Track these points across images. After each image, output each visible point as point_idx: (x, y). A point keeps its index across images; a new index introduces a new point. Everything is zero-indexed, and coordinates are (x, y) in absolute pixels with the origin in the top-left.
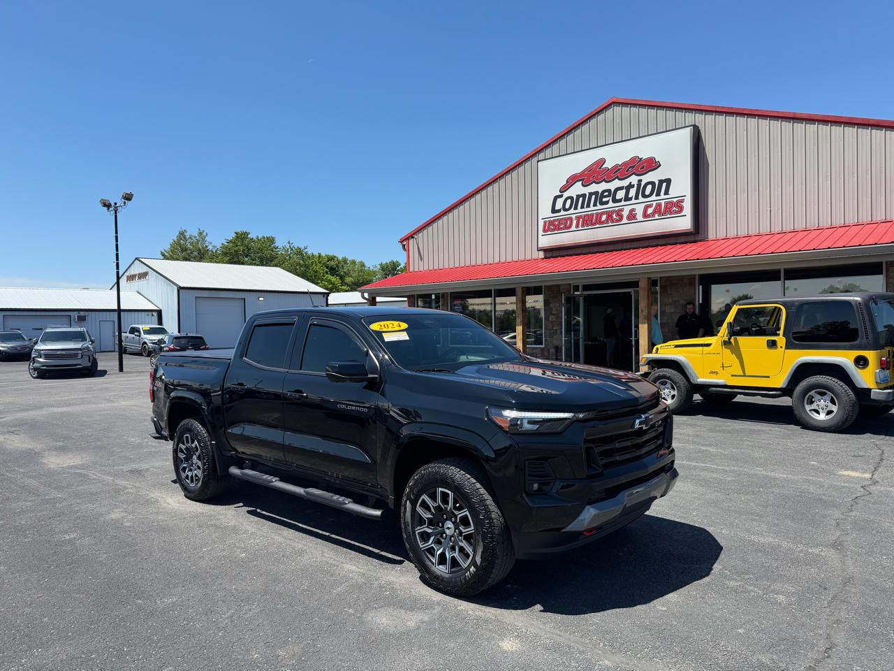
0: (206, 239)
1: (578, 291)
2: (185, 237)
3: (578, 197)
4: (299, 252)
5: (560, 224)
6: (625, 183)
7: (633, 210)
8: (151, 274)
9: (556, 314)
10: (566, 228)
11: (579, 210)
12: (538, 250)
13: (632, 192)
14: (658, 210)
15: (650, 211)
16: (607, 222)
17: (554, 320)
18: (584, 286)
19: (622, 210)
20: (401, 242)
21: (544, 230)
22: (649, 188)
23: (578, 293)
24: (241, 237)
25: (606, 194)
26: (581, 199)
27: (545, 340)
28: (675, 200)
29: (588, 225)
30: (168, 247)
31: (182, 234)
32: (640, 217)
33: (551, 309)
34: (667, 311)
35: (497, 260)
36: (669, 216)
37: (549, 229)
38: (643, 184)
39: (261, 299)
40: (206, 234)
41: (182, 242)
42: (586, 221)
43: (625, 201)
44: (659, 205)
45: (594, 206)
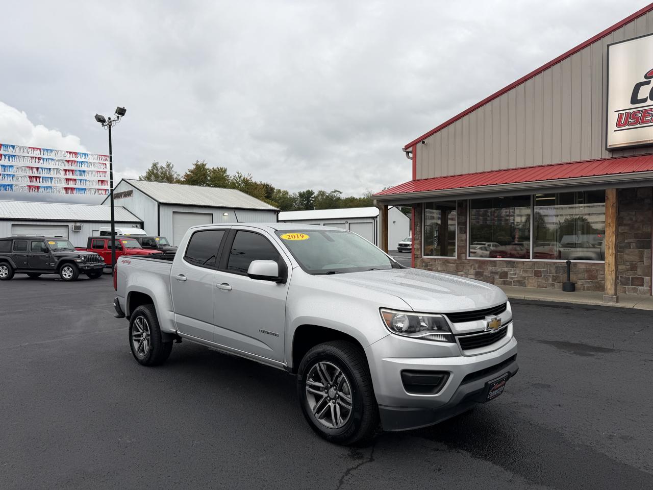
0: (172, 169)
2: (156, 167)
4: (246, 181)
8: (135, 192)
9: (629, 225)
12: (606, 150)
17: (625, 231)
20: (407, 147)
24: (200, 168)
30: (145, 174)
31: (155, 165)
37: (626, 123)
39: (226, 214)
40: (173, 166)
41: (155, 171)
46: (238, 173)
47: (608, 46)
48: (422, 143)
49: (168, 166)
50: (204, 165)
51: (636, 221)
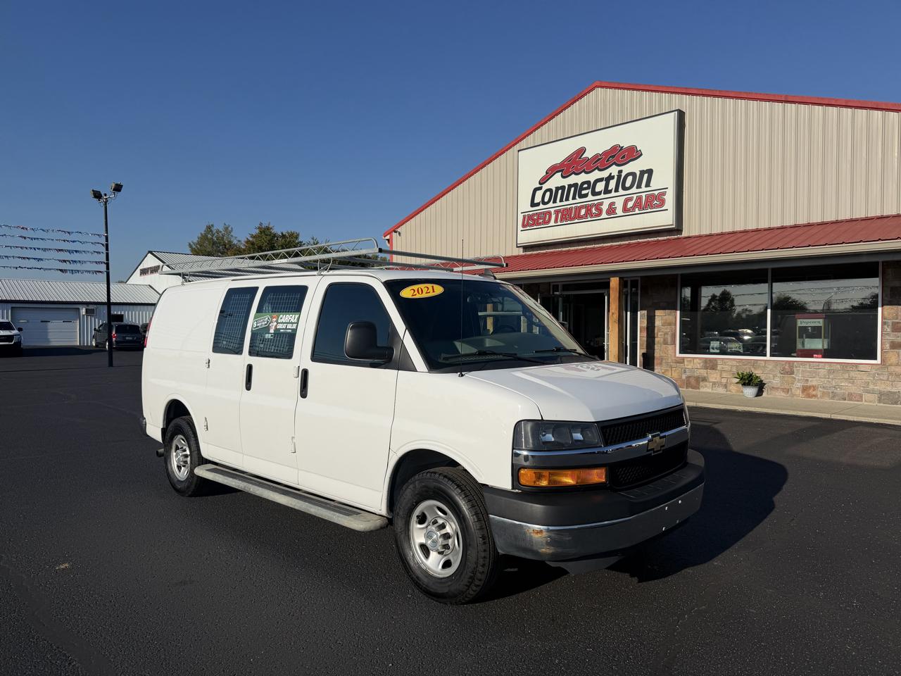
0: (232, 234)
1: (558, 291)
2: (211, 231)
3: (557, 189)
5: (538, 219)
6: (605, 174)
7: (613, 204)
10: (545, 222)
11: (558, 203)
12: (517, 247)
13: (612, 184)
14: (638, 204)
15: (630, 204)
16: (586, 216)
18: (563, 285)
19: (602, 204)
20: (385, 235)
21: (524, 226)
22: (630, 179)
23: (557, 293)
24: (265, 231)
25: (585, 186)
26: (560, 191)
28: (656, 193)
29: (566, 220)
30: (195, 241)
31: (209, 228)
32: (619, 211)
36: (649, 210)
37: (528, 225)
38: (623, 174)
40: (232, 228)
41: (209, 236)
42: (565, 215)
43: (604, 194)
44: (639, 198)
45: (573, 199)
46: (313, 239)
47: (519, 151)
48: (396, 232)
49: (226, 229)
50: (268, 228)
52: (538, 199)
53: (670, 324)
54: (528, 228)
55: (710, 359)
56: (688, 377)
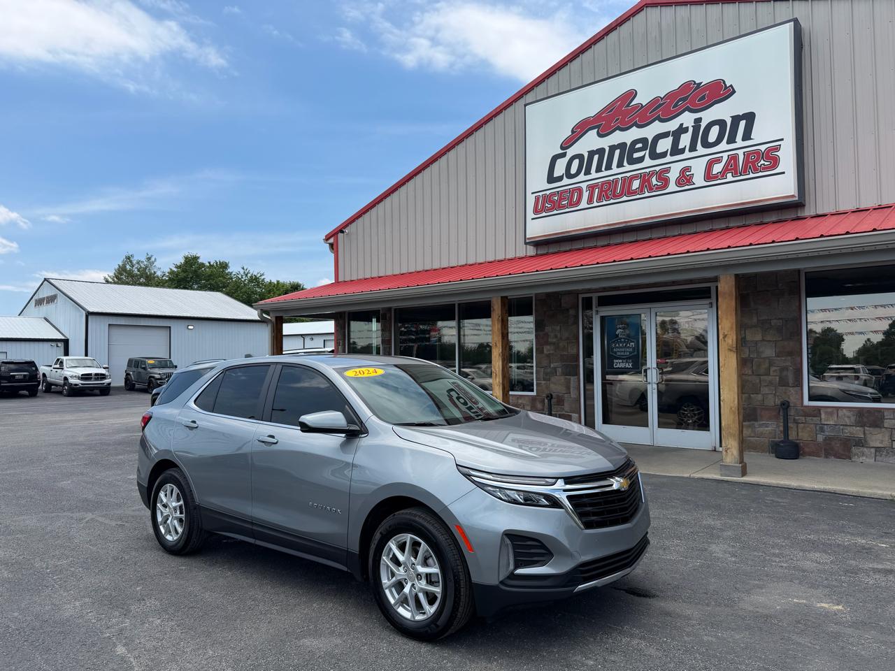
0: (155, 264)
2: (131, 262)
3: (592, 154)
4: (255, 280)
5: (561, 199)
6: (672, 126)
7: (688, 169)
8: (60, 298)
9: (554, 344)
10: (571, 204)
11: (594, 175)
12: (526, 243)
13: (685, 140)
14: (731, 166)
15: (717, 168)
16: (641, 191)
17: (551, 352)
18: (599, 297)
19: (668, 170)
20: (327, 238)
21: (536, 211)
22: (715, 131)
24: (191, 262)
25: (640, 145)
26: (596, 157)
27: (537, 385)
28: (763, 148)
29: (608, 198)
30: (112, 274)
31: (128, 259)
32: (699, 179)
33: (547, 335)
34: (749, 338)
35: (462, 262)
36: (752, 175)
38: (703, 125)
39: (190, 327)
40: (155, 259)
41: (128, 267)
42: (606, 191)
43: (672, 155)
44: (734, 158)
45: (618, 167)
46: (243, 268)
47: (525, 106)
48: (342, 232)
49: (149, 259)
50: (196, 258)
51: (561, 338)
52: (560, 169)
53: (790, 354)
54: (544, 214)
55: (869, 410)
56: (828, 440)
